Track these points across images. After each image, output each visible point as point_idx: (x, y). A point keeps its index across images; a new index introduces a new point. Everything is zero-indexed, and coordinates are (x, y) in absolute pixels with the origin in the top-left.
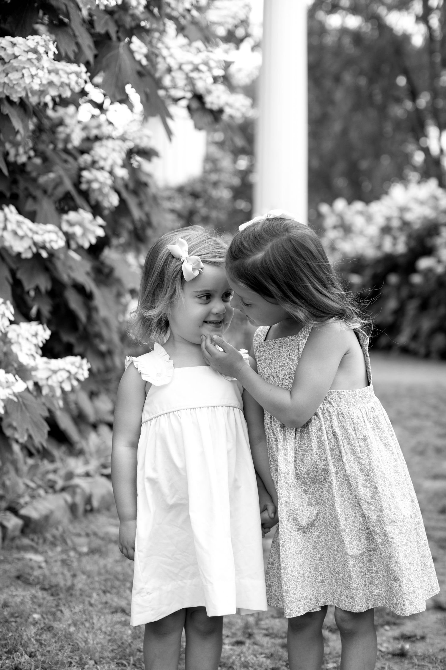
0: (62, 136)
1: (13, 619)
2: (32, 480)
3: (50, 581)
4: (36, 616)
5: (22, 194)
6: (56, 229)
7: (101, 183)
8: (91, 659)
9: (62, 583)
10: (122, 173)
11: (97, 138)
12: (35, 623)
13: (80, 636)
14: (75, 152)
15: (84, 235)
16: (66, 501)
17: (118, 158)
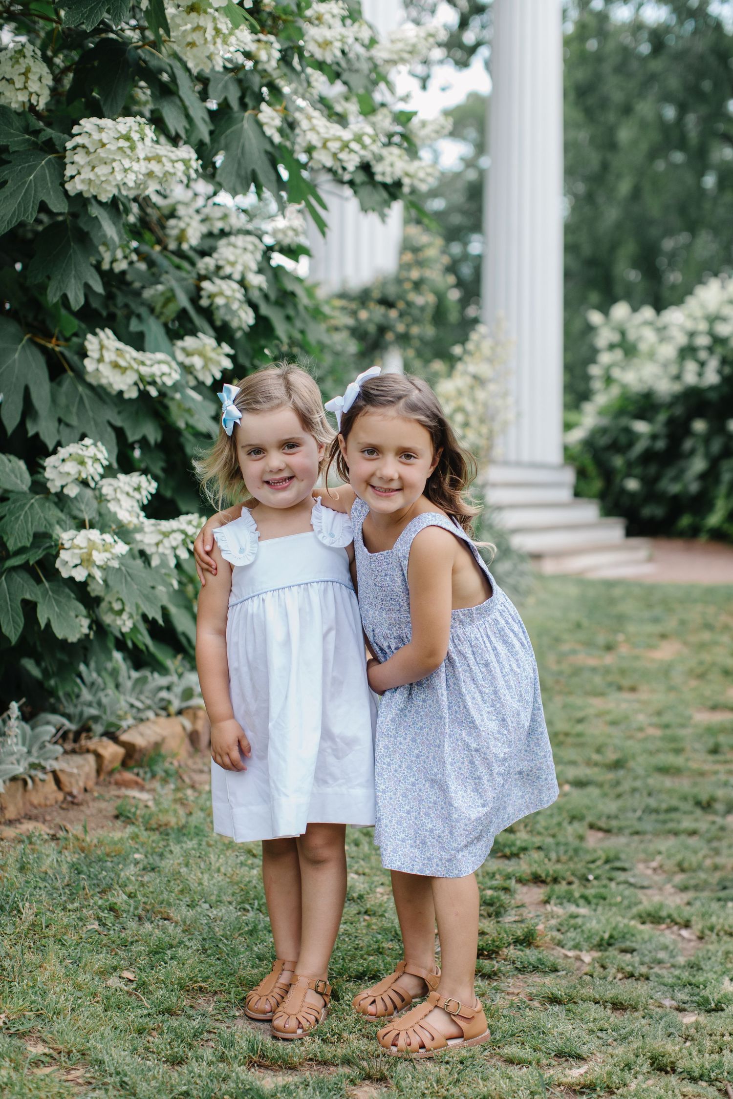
0: (174, 232)
1: (109, 859)
2: (138, 699)
3: (159, 820)
4: (137, 856)
5: (120, 313)
6: (169, 359)
7: (227, 297)
8: (205, 902)
9: (173, 821)
10: (257, 280)
11: (223, 234)
12: (137, 863)
13: (193, 877)
14: (192, 254)
15: (205, 367)
16: (184, 728)
17: (252, 261)
